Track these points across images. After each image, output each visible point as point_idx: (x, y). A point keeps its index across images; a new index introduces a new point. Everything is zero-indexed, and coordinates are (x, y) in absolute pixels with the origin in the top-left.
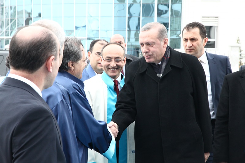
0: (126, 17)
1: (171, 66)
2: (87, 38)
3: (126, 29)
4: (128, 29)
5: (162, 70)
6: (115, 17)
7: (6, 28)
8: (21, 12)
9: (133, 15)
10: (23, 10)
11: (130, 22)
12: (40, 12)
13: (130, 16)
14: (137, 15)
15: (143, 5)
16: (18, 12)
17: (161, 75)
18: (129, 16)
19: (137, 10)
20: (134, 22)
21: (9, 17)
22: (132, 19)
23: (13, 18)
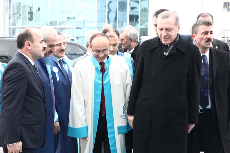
0: (106, 11)
1: (177, 49)
2: (76, 27)
3: (106, 20)
4: (108, 21)
5: (169, 50)
6: (97, 11)
7: (13, 20)
8: (25, 7)
9: (112, 10)
10: (26, 5)
11: (110, 15)
12: (39, 7)
13: (110, 10)
14: (115, 10)
15: (120, 2)
16: (22, 6)
17: (167, 54)
18: (108, 11)
19: (115, 6)
20: (112, 16)
21: (15, 11)
22: (111, 13)
23: (18, 12)
